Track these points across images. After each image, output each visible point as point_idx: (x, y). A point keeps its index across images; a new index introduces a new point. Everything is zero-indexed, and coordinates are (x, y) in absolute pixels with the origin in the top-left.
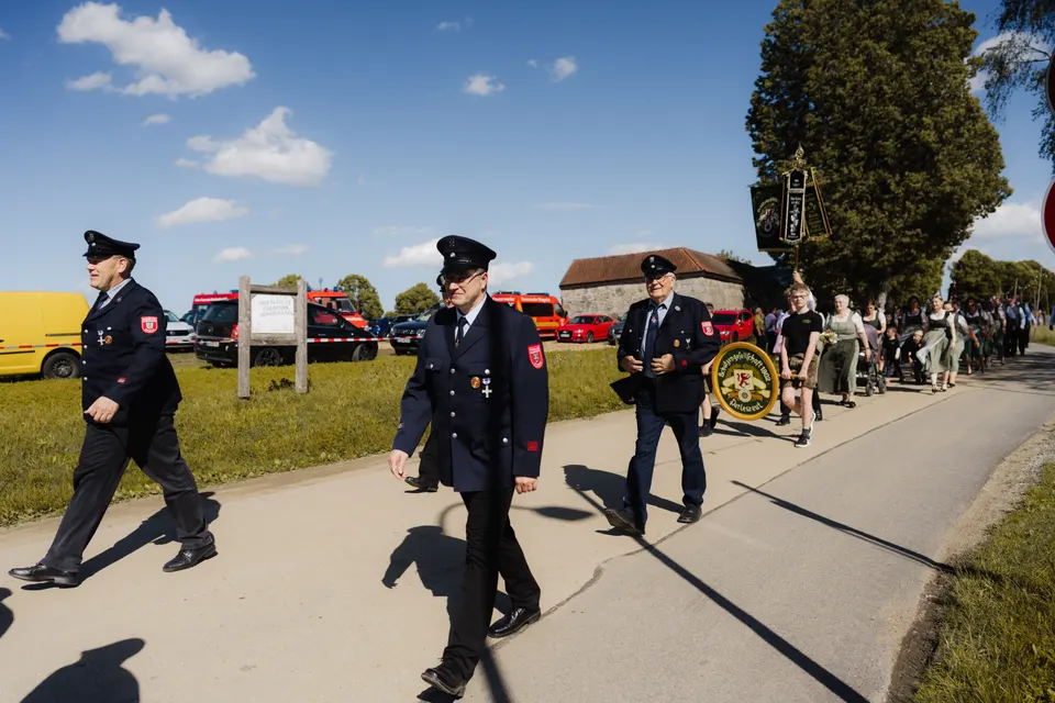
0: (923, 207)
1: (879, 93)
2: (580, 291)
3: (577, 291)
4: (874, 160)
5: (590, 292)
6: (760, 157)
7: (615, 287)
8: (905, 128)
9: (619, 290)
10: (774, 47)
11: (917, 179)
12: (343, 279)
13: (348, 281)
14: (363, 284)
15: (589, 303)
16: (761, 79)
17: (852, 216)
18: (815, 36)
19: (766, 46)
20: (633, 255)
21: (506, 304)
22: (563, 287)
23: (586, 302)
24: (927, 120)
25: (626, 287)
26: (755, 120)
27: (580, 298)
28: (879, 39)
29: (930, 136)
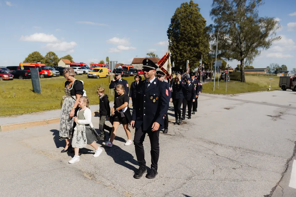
0: (196, 54)
1: (191, 33)
3: (136, 64)
4: (189, 45)
5: (138, 65)
6: (169, 40)
11: (196, 49)
12: (48, 52)
13: (49, 53)
14: (54, 54)
15: (138, 67)
16: (170, 25)
17: (185, 54)
19: (172, 19)
22: (132, 63)
24: (197, 39)
26: (168, 32)
27: (136, 66)
28: (191, 23)
29: (197, 42)
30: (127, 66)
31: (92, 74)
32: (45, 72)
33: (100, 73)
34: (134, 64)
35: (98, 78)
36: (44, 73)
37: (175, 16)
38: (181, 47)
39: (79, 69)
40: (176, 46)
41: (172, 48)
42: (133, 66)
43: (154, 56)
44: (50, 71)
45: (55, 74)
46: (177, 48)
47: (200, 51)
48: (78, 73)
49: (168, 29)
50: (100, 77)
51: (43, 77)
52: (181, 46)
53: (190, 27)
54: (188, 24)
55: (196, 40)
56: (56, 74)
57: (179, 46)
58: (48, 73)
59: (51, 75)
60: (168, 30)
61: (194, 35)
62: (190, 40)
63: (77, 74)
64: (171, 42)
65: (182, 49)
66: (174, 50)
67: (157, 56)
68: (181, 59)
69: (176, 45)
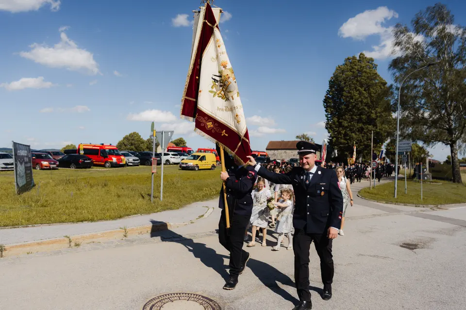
1: (361, 102)
2: (273, 151)
3: (272, 151)
4: (360, 121)
5: (276, 151)
6: (326, 114)
7: (284, 151)
8: (368, 113)
9: (285, 152)
10: (332, 82)
11: (371, 127)
15: (275, 155)
16: (328, 91)
17: (353, 135)
18: (345, 83)
19: (330, 82)
20: (289, 141)
21: (255, 154)
22: (267, 149)
23: (274, 154)
24: (373, 111)
25: (288, 151)
26: (325, 101)
27: (272, 153)
28: (361, 87)
29: (373, 116)
30: (257, 154)
31: (186, 164)
32: (113, 158)
33: (200, 161)
34: (269, 151)
35: (197, 169)
36: (112, 160)
37: (335, 76)
38: (345, 124)
39: (173, 155)
40: (337, 123)
41: (331, 126)
42: (268, 153)
43: (309, 139)
44: (122, 157)
45: (131, 163)
46: (340, 125)
47: (379, 130)
48: (171, 162)
49: (325, 96)
50: (200, 168)
51: (109, 167)
52: (346, 122)
53: (360, 93)
54: (356, 88)
55: (371, 113)
56: (133, 162)
57: (342, 122)
58: (117, 159)
59: (124, 163)
60: (324, 98)
61: (367, 104)
62: (361, 114)
63: (170, 164)
64: (330, 117)
65: (347, 127)
66: (334, 130)
67: (311, 139)
68: (346, 142)
69: (338, 121)
